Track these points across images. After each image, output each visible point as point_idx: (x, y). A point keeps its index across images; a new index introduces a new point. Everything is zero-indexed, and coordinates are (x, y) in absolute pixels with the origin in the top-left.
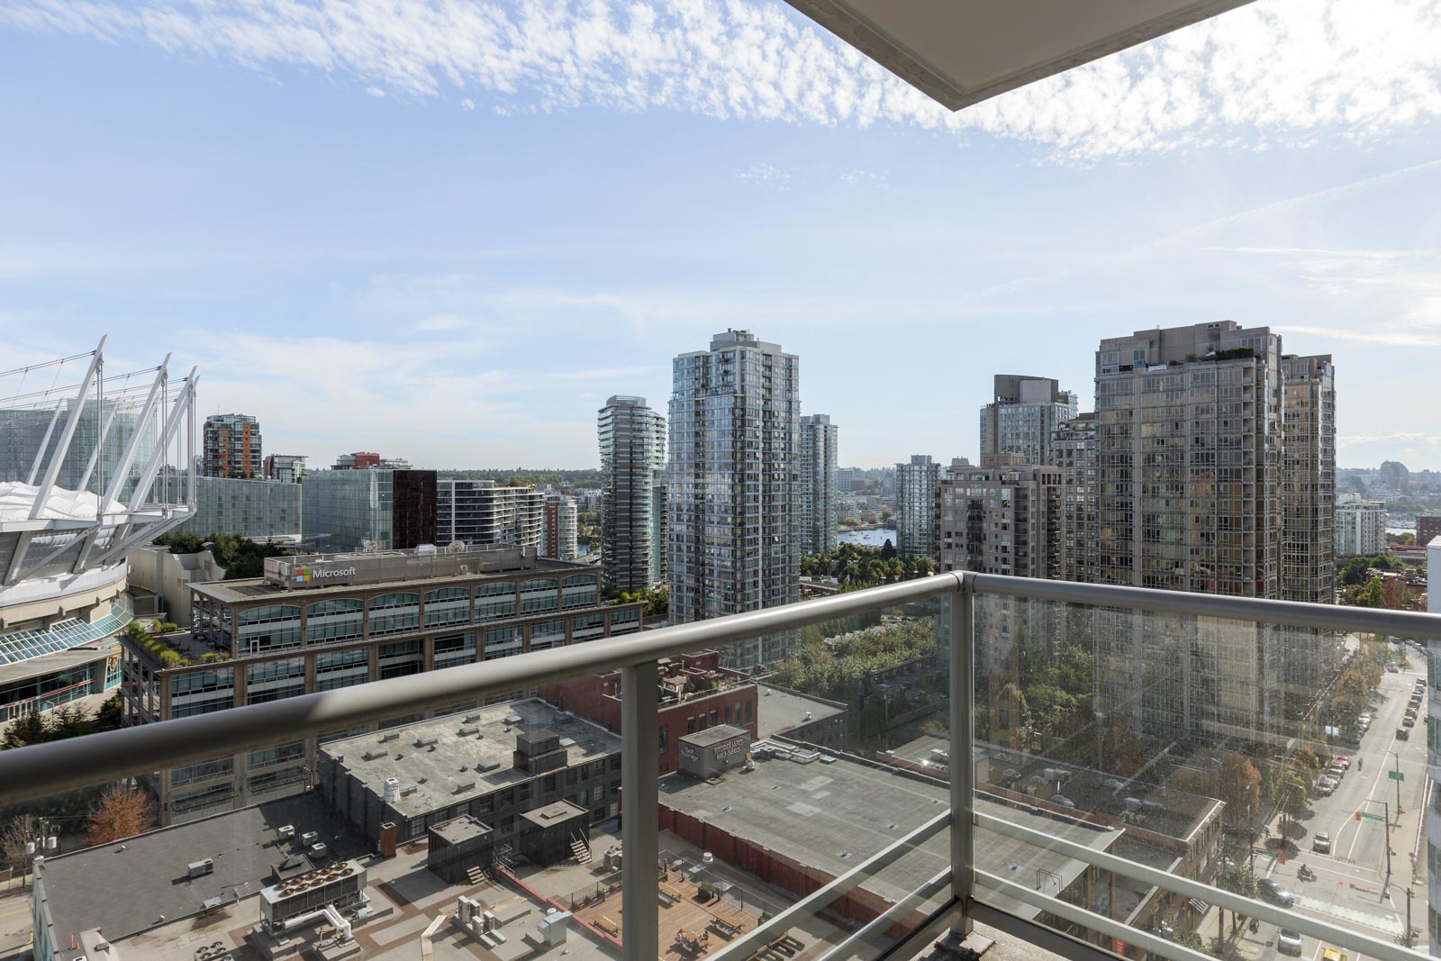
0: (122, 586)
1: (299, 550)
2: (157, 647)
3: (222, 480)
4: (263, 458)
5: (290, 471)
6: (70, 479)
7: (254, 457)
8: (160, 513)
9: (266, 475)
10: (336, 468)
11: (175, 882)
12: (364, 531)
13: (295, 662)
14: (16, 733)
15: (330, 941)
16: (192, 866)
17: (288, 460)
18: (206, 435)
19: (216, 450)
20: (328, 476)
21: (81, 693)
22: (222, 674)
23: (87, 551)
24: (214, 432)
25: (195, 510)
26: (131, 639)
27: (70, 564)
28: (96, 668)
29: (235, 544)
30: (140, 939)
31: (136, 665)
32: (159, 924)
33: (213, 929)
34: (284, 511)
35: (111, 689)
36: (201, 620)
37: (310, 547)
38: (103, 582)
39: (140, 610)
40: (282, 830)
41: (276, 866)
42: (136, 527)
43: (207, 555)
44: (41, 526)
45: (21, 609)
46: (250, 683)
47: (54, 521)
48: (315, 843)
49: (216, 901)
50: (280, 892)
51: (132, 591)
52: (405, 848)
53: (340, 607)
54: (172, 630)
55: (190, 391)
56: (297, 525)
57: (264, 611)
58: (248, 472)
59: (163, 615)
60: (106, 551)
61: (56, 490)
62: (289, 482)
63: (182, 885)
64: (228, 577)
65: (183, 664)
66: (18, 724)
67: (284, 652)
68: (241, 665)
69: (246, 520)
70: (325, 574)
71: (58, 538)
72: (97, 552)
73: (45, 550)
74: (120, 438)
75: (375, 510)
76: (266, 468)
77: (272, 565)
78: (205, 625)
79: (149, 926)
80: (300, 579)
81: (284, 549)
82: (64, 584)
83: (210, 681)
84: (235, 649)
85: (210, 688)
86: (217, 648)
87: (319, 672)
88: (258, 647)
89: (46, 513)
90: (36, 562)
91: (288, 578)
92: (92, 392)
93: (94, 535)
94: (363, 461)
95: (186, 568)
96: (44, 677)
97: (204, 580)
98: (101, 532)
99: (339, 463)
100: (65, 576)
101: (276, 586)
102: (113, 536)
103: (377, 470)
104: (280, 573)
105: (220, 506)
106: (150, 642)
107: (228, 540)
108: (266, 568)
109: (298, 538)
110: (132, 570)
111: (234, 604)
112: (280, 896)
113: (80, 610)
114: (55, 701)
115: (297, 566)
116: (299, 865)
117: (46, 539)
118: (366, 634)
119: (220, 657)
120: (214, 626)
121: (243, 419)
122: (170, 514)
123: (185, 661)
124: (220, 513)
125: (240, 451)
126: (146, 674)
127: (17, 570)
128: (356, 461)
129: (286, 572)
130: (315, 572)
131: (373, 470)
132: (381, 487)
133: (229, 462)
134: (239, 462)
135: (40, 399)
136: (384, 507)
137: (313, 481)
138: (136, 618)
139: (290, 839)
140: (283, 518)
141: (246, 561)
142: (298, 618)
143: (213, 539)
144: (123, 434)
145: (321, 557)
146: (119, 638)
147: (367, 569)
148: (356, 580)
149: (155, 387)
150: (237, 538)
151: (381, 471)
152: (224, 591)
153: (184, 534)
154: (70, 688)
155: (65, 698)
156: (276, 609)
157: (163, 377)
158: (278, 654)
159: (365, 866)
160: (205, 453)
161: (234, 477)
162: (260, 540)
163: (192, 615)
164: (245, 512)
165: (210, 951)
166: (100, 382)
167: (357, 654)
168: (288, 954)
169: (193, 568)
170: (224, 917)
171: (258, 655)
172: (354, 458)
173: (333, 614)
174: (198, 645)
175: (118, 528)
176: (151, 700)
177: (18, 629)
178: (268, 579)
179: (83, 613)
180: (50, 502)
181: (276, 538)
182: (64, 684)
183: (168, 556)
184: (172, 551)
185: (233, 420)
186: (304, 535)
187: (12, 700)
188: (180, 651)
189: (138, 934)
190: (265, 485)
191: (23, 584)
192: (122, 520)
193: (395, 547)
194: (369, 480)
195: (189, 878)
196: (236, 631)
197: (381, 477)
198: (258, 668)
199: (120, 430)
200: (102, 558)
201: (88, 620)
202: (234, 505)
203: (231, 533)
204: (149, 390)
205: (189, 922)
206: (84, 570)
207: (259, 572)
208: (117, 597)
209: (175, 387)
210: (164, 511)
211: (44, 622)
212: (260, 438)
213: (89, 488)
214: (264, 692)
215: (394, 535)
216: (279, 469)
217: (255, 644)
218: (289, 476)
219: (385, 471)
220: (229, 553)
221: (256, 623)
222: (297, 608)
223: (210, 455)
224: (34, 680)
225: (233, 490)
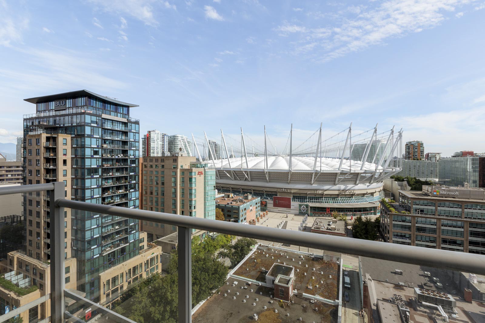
0: (382, 188)
1: (437, 184)
2: (389, 206)
3: (411, 161)
4: (425, 154)
5: (435, 158)
6: (370, 160)
7: (422, 154)
8: (391, 170)
9: (426, 159)
10: (453, 157)
11: (392, 272)
12: (465, 180)
13: (433, 220)
14: (357, 219)
15: (439, 318)
16: (397, 270)
17: (434, 154)
18: (406, 147)
19: (409, 152)
20: (449, 159)
21: (371, 214)
22: (408, 218)
23: (373, 178)
24: (409, 147)
25: (402, 169)
26: (383, 202)
27: (369, 181)
28: (375, 208)
29: (414, 180)
30: (379, 282)
31: (384, 210)
32: (386, 282)
33: (399, 291)
34: (432, 171)
35: (378, 215)
36: (402, 201)
37: (441, 183)
38: (377, 187)
39: (386, 195)
40: (426, 272)
41: (423, 283)
42: (386, 173)
43: (405, 183)
44: (363, 171)
45: (359, 191)
46: (416, 223)
47: (366, 170)
48: (438, 282)
49: (403, 284)
50: (421, 291)
51: (384, 190)
52: (477, 303)
53: (451, 205)
54: (394, 202)
55: (400, 135)
56: (437, 176)
57: (422, 202)
58: (419, 158)
59: (392, 198)
60: (378, 179)
61: (366, 163)
62: (434, 161)
63: (394, 274)
64: (411, 190)
65: (396, 213)
66: (357, 218)
67: (429, 216)
68: (414, 217)
69: (418, 173)
70: (445, 193)
71: (367, 175)
72: (375, 179)
73: (364, 177)
74: (382, 150)
75: (470, 172)
76: (426, 157)
77: (425, 188)
78: (402, 202)
79: (384, 281)
80: (435, 193)
81: (432, 183)
82: (368, 186)
83: (404, 219)
84: (412, 211)
85: (404, 221)
86: (406, 210)
87: (442, 226)
88: (420, 213)
89: (364, 169)
90: (362, 180)
91: (431, 192)
92: (374, 138)
93: (375, 174)
94: (464, 154)
95: (399, 186)
96: (363, 208)
97: (404, 190)
98: (377, 174)
99: (455, 155)
100: (368, 184)
101: (426, 195)
102: (380, 175)
103: (471, 157)
104: (428, 191)
105: (410, 168)
106: (387, 205)
107: (412, 179)
108: (423, 188)
109: (437, 180)
110: (385, 185)
111: (412, 198)
112: (421, 293)
113: (372, 193)
114: (365, 214)
115: (435, 189)
116: (431, 287)
117: (364, 175)
118: (463, 216)
119: (407, 213)
120: (406, 204)
121: (418, 142)
122: (394, 170)
123: (397, 212)
124: (410, 171)
125: (417, 152)
126: (386, 213)
127: (358, 181)
128: (462, 154)
129: (430, 190)
130: (441, 192)
131: (469, 158)
132: (473, 164)
133: (413, 155)
134: (416, 155)
135: (363, 141)
136: (474, 171)
137: (444, 161)
138: (385, 197)
139: (428, 277)
140: (431, 173)
141: (417, 185)
142: (434, 206)
143: (407, 178)
144: (383, 148)
145: (444, 187)
146: (380, 202)
147: (463, 193)
148: (459, 197)
149: (390, 135)
150: (415, 178)
151: (473, 158)
152: (409, 194)
153: (399, 176)
154: (369, 212)
155: (368, 214)
156: (425, 202)
157: (392, 132)
158: (427, 216)
159: (456, 300)
160: (406, 153)
161: (414, 160)
162: (423, 180)
163: (399, 199)
164: (418, 171)
165: (397, 296)
166: (376, 136)
167: (459, 223)
168: (423, 312)
169: (401, 186)
170: (403, 289)
171: (419, 215)
172: (462, 153)
173: (448, 207)
174: (401, 208)
175: (381, 173)
176: (387, 220)
177: (358, 195)
178: (424, 192)
179: (372, 194)
180: (365, 166)
181: (428, 179)
182: (367, 211)
183: (394, 182)
184: (395, 180)
185: (414, 143)
186: (439, 179)
187: (357, 212)
188: (395, 209)
189: (379, 281)
190: (425, 162)
191: (359, 185)
192: (381, 171)
193: (480, 187)
194: (467, 161)
195: (396, 273)
196: (412, 206)
197: (473, 160)
198: (420, 219)
199: (382, 147)
200: (377, 181)
201: (373, 196)
202: (414, 168)
203: (413, 177)
204: (388, 136)
205: (393, 285)
206: (372, 183)
207: (421, 189)
208: (380, 191)
209: (396, 135)
210: (393, 169)
211: (363, 195)
212: (424, 148)
213: (374, 163)
214: (421, 227)
215: (480, 182)
216: (430, 157)
217: (418, 211)
218: (435, 160)
219: (475, 158)
220: (412, 183)
221: (419, 205)
222: (433, 203)
223: (407, 153)
224: (361, 208)
225: (414, 164)
